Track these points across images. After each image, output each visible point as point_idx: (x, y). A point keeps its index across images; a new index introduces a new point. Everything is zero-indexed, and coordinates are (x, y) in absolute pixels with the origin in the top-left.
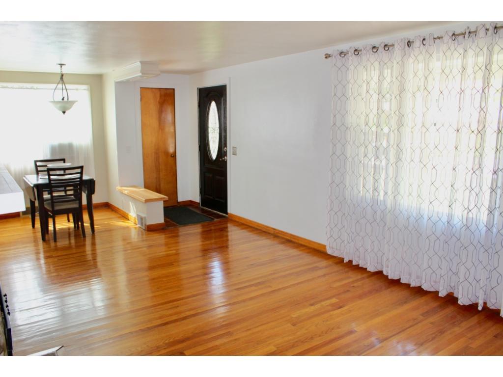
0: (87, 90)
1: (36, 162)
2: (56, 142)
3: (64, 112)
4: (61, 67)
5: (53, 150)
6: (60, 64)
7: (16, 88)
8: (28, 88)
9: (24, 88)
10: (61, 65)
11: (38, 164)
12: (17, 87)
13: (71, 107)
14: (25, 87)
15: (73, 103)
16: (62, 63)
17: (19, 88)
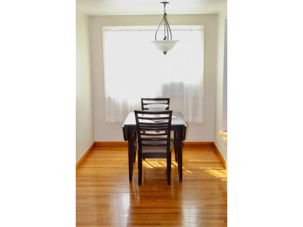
0: (201, 30)
1: (142, 99)
2: (168, 82)
3: (165, 53)
4: (165, 5)
5: (166, 88)
6: (163, 3)
7: (136, 31)
8: (146, 30)
9: (143, 31)
10: (165, 3)
11: (145, 102)
12: (138, 29)
13: (173, 47)
14: (143, 29)
15: (174, 42)
16: (166, 1)
17: (138, 31)
